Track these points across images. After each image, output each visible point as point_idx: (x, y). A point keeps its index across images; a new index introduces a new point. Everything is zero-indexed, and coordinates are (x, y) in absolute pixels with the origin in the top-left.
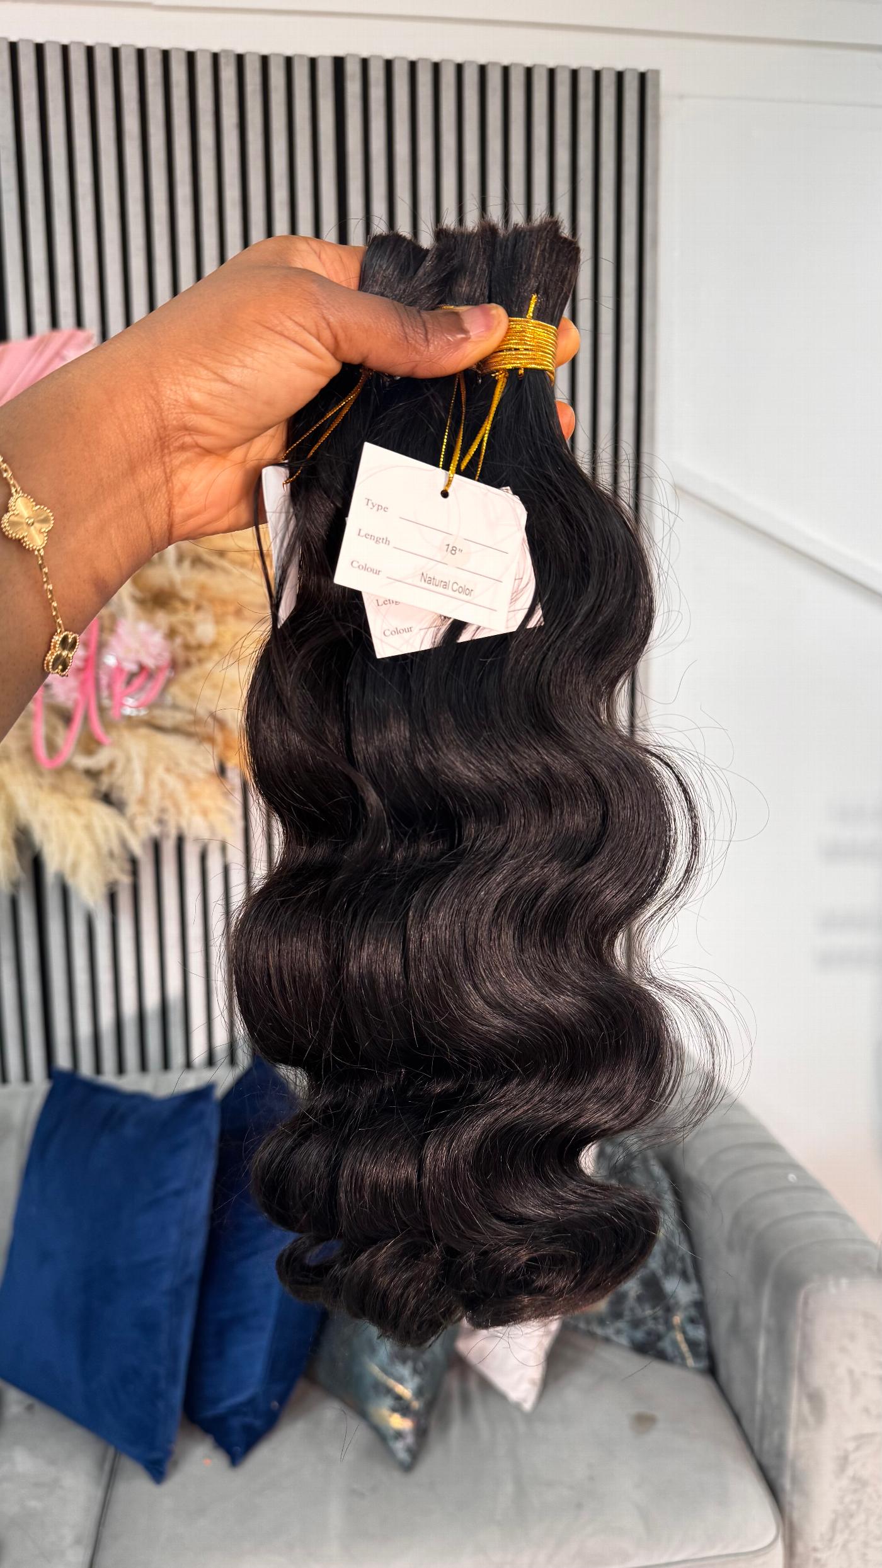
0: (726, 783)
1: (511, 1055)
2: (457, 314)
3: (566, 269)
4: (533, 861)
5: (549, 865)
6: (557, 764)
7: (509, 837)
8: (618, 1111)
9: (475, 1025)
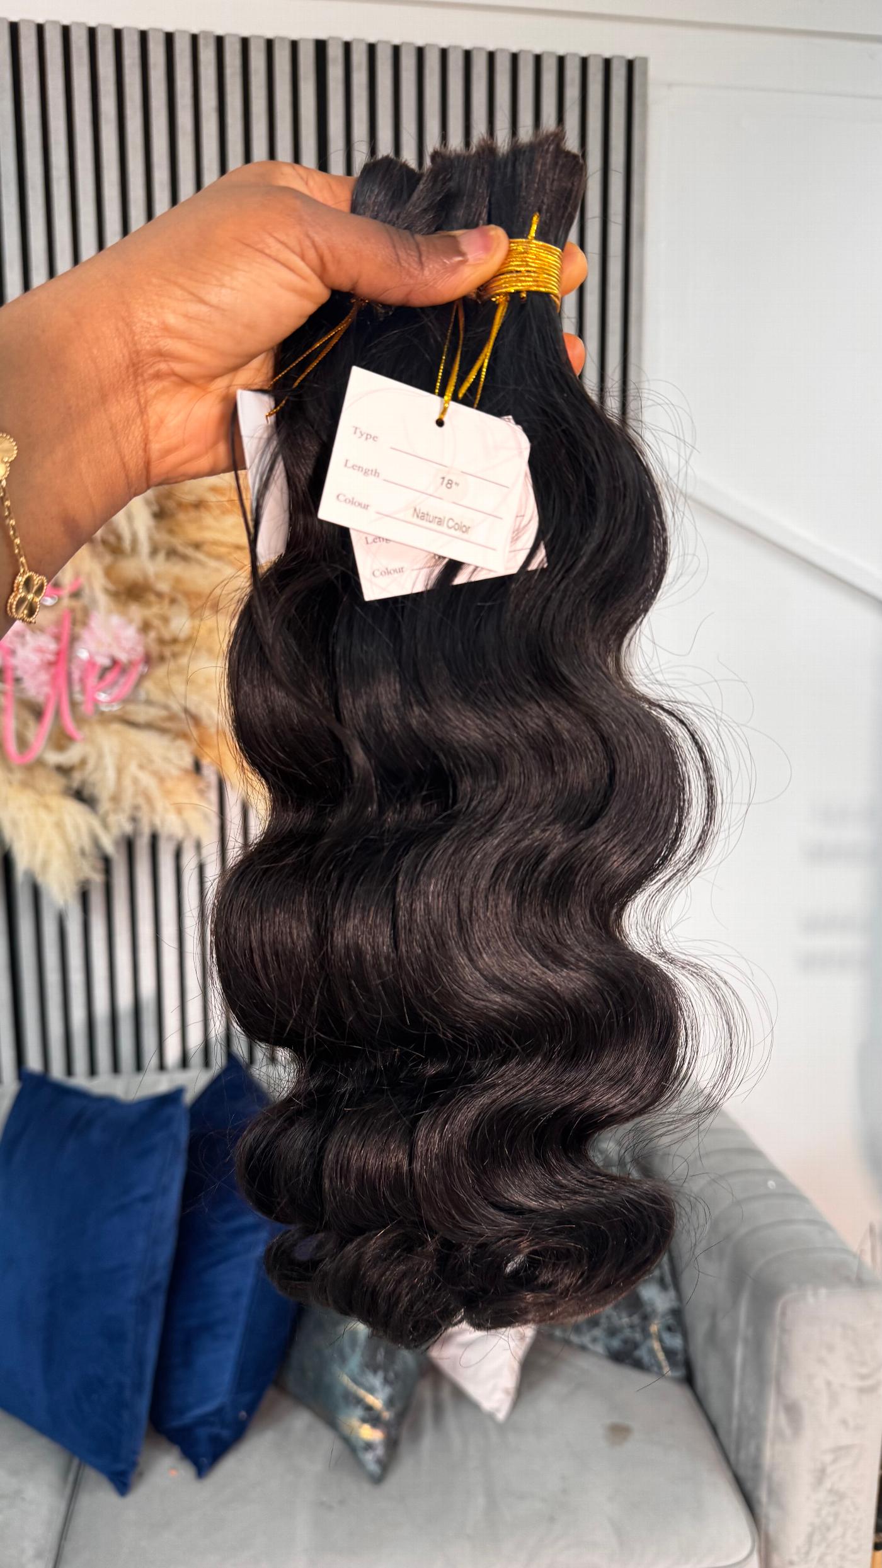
0: (744, 739)
1: (510, 1033)
2: (454, 237)
3: (570, 185)
4: (533, 823)
5: (551, 827)
6: (561, 718)
7: (507, 797)
8: (627, 1094)
9: (470, 1000)
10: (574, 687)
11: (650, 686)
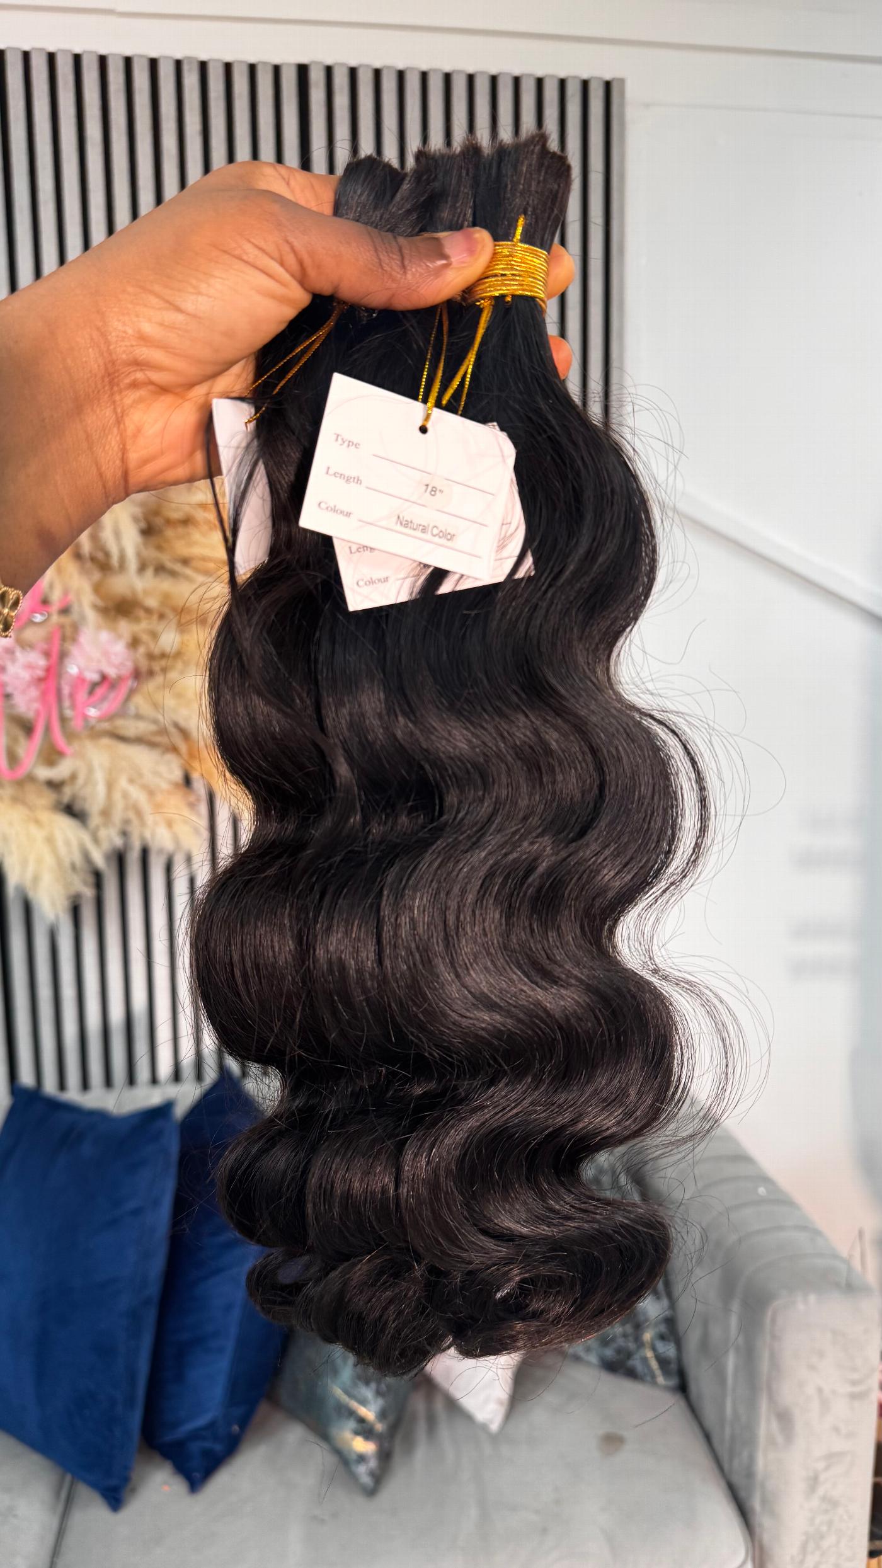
0: (737, 749)
1: (498, 1052)
2: (437, 239)
3: (556, 187)
4: (521, 835)
5: (540, 840)
6: (549, 728)
7: (495, 808)
8: (621, 1116)
9: (457, 1018)
10: (562, 696)
11: (641, 695)
